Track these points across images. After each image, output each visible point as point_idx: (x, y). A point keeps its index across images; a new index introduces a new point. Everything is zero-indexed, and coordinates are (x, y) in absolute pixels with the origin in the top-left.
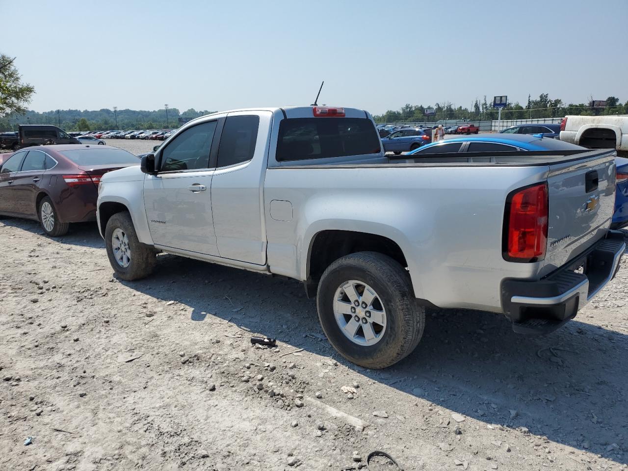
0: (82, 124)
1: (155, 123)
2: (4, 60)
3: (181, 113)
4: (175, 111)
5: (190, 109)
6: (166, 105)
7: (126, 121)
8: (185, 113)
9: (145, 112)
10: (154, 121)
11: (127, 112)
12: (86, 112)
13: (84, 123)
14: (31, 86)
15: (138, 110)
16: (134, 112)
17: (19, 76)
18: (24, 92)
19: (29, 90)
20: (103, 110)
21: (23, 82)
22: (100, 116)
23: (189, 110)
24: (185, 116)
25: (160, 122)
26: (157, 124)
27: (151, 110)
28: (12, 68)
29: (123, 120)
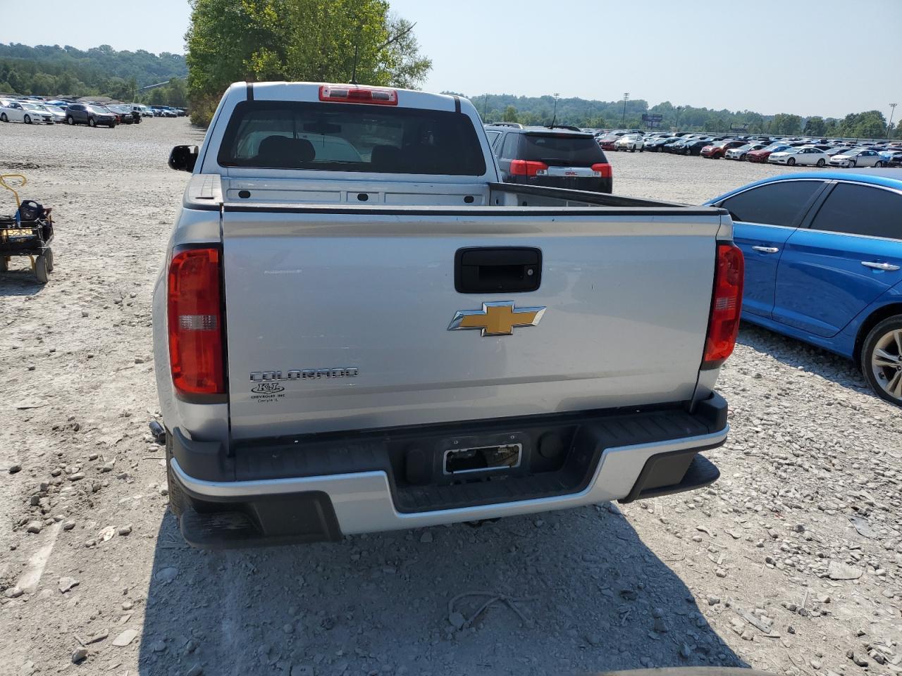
0: (509, 115)
1: (610, 120)
2: (402, 25)
3: (650, 107)
4: (642, 104)
5: (664, 101)
6: (626, 94)
7: (572, 114)
8: (656, 108)
9: (600, 102)
10: (609, 116)
11: (576, 102)
12: (523, 98)
13: (512, 113)
14: (428, 59)
15: (590, 99)
16: (585, 102)
17: (418, 46)
18: (419, 68)
19: (426, 65)
20: (544, 98)
21: (421, 55)
22: (540, 105)
23: (663, 104)
24: (655, 113)
25: (616, 119)
26: (611, 122)
27: (609, 101)
28: (411, 36)
29: (568, 113)
